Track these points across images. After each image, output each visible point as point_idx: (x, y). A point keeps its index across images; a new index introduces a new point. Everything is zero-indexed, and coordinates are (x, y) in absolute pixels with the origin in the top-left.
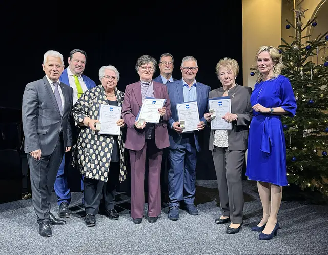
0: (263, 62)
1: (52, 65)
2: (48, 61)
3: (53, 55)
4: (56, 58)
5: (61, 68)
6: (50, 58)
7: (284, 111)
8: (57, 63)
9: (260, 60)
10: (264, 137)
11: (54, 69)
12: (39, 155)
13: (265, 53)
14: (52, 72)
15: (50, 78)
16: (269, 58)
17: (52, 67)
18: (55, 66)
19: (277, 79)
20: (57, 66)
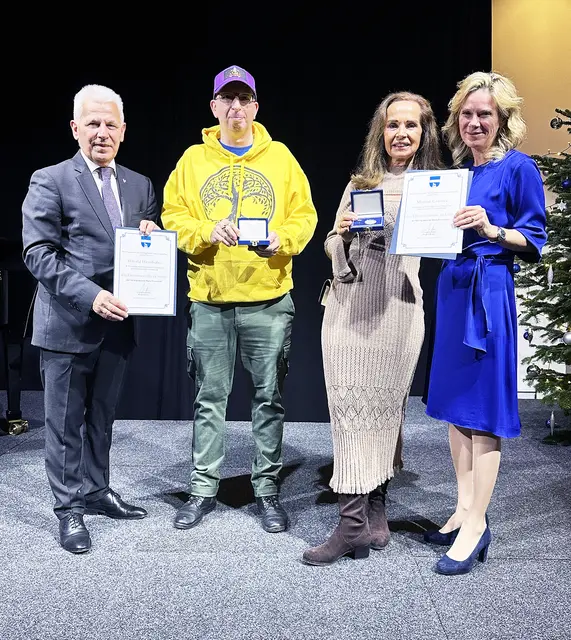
0: (475, 119)
1: (96, 124)
2: (84, 113)
3: (97, 97)
4: (106, 103)
5: (119, 130)
6: (91, 106)
11: (103, 134)
14: (97, 141)
15: (91, 158)
17: (98, 129)
18: (103, 125)
20: (109, 125)
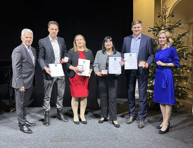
0: (162, 39)
1: (27, 37)
2: (24, 35)
3: (28, 32)
4: (29, 33)
7: (174, 65)
8: (30, 36)
9: (160, 38)
10: (163, 80)
11: (29, 40)
12: (24, 90)
13: (163, 34)
14: (28, 41)
15: (26, 45)
16: (165, 37)
17: (28, 39)
19: (169, 48)
20: (30, 38)
